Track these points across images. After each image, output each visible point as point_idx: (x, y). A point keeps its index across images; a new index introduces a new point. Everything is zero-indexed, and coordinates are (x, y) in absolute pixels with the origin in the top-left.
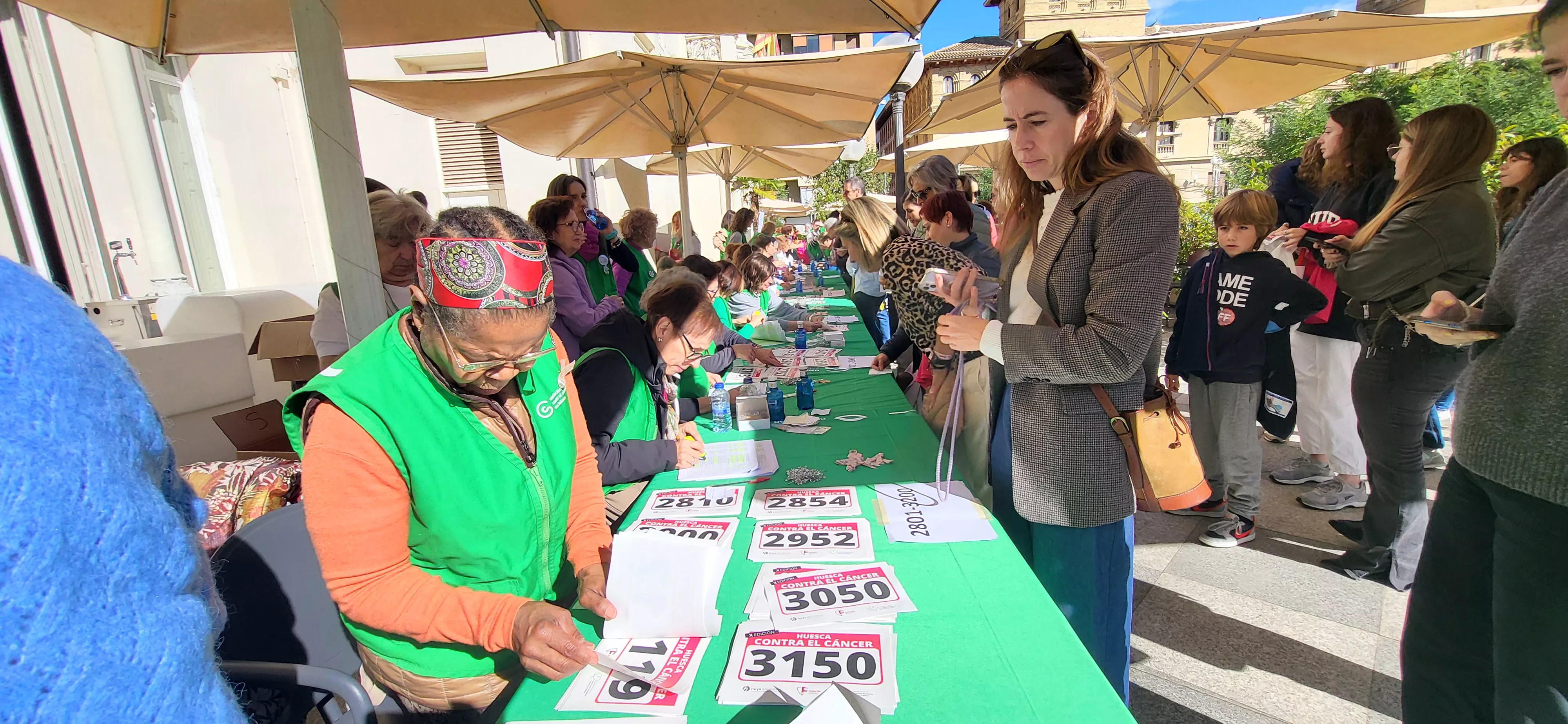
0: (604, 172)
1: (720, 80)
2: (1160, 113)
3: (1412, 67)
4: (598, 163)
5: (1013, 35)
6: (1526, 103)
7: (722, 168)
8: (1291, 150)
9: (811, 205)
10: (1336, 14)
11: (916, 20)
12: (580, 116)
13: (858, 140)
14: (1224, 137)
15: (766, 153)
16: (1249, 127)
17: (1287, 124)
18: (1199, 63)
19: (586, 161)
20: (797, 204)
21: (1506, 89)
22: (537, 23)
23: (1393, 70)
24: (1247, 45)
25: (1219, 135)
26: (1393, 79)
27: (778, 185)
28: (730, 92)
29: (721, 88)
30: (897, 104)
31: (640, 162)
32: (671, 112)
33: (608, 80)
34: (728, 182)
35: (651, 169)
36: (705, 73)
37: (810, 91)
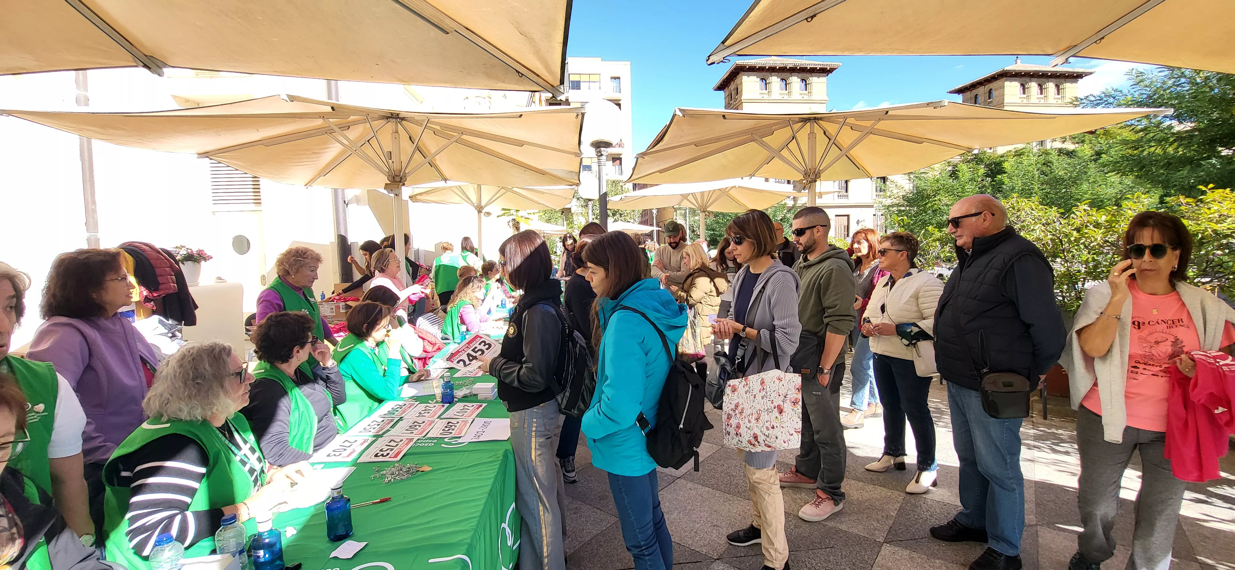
0: (357, 200)
2: (818, 176)
3: (1001, 150)
4: (351, 193)
6: (1080, 179)
8: (926, 204)
10: (946, 104)
14: (883, 190)
16: (896, 186)
17: (922, 184)
18: (846, 137)
19: (340, 192)
21: (1065, 169)
23: (989, 151)
24: (883, 125)
25: (878, 189)
26: (990, 157)
34: (480, 212)
35: (414, 198)
37: (518, 143)
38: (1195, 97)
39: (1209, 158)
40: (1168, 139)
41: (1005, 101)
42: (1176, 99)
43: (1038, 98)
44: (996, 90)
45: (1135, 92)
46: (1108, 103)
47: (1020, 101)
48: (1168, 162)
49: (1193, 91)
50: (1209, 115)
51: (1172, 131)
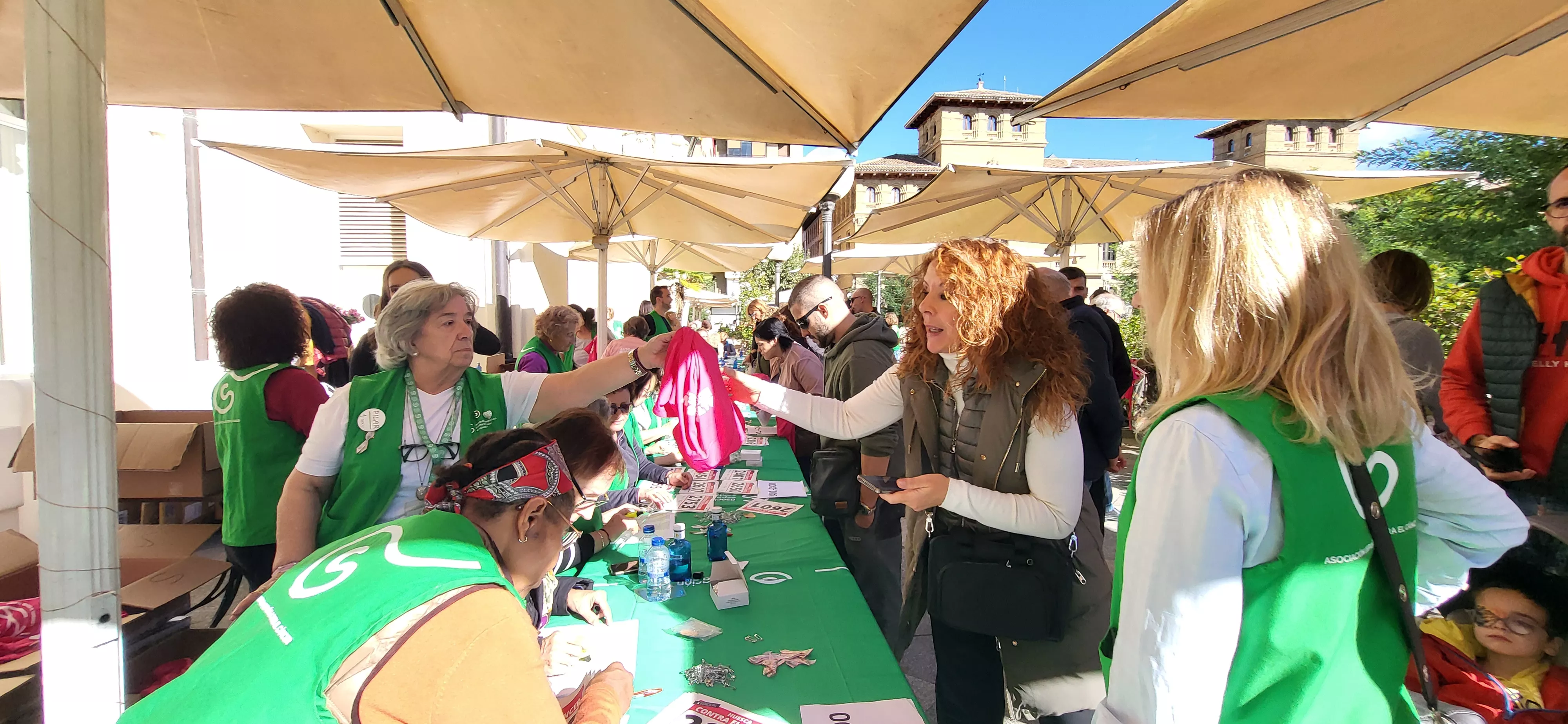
0: (521, 255)
1: (649, 175)
2: (1073, 237)
4: (514, 247)
5: (931, 155)
7: (648, 260)
9: (737, 297)
11: (853, 137)
12: (496, 199)
13: (787, 242)
14: (1111, 256)
15: (694, 247)
18: (1106, 197)
19: (501, 245)
20: (723, 296)
22: (443, 103)
24: (1149, 183)
25: (1107, 255)
27: (705, 278)
28: (659, 188)
29: (650, 183)
30: (827, 213)
31: (562, 248)
32: (595, 203)
33: (530, 166)
34: (653, 273)
35: (572, 255)
36: (634, 167)
37: (740, 194)
38: (1511, 152)
39: (1526, 225)
40: (1473, 202)
41: (1266, 150)
42: (1486, 153)
43: (1308, 146)
44: (1256, 135)
45: (1435, 144)
46: (1401, 159)
47: (1285, 149)
48: (1472, 230)
49: (1509, 144)
50: (1529, 173)
51: (1479, 192)
